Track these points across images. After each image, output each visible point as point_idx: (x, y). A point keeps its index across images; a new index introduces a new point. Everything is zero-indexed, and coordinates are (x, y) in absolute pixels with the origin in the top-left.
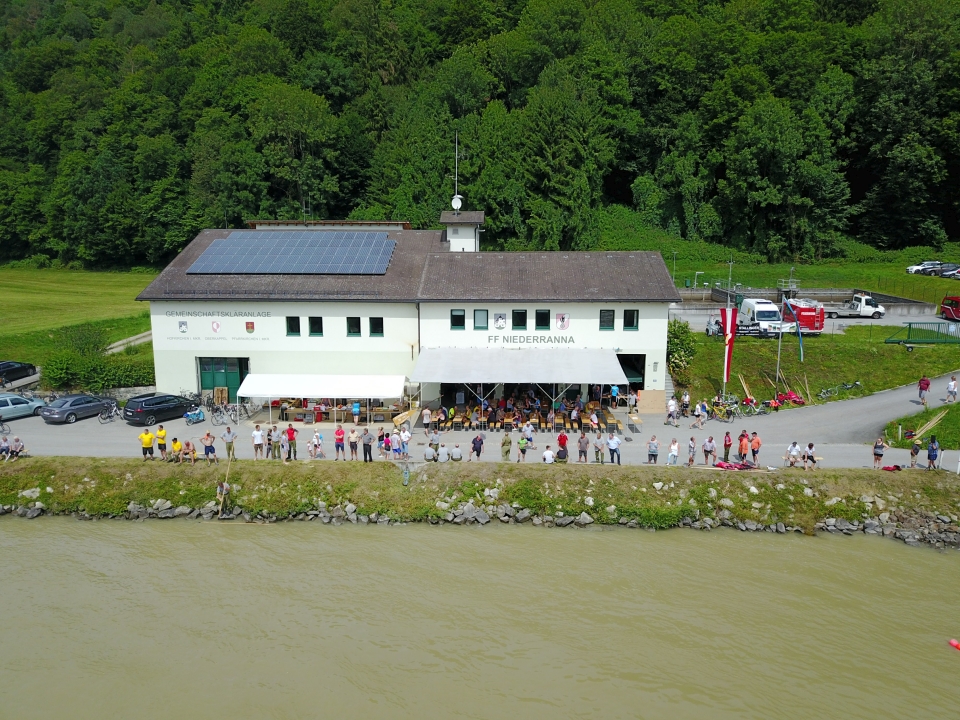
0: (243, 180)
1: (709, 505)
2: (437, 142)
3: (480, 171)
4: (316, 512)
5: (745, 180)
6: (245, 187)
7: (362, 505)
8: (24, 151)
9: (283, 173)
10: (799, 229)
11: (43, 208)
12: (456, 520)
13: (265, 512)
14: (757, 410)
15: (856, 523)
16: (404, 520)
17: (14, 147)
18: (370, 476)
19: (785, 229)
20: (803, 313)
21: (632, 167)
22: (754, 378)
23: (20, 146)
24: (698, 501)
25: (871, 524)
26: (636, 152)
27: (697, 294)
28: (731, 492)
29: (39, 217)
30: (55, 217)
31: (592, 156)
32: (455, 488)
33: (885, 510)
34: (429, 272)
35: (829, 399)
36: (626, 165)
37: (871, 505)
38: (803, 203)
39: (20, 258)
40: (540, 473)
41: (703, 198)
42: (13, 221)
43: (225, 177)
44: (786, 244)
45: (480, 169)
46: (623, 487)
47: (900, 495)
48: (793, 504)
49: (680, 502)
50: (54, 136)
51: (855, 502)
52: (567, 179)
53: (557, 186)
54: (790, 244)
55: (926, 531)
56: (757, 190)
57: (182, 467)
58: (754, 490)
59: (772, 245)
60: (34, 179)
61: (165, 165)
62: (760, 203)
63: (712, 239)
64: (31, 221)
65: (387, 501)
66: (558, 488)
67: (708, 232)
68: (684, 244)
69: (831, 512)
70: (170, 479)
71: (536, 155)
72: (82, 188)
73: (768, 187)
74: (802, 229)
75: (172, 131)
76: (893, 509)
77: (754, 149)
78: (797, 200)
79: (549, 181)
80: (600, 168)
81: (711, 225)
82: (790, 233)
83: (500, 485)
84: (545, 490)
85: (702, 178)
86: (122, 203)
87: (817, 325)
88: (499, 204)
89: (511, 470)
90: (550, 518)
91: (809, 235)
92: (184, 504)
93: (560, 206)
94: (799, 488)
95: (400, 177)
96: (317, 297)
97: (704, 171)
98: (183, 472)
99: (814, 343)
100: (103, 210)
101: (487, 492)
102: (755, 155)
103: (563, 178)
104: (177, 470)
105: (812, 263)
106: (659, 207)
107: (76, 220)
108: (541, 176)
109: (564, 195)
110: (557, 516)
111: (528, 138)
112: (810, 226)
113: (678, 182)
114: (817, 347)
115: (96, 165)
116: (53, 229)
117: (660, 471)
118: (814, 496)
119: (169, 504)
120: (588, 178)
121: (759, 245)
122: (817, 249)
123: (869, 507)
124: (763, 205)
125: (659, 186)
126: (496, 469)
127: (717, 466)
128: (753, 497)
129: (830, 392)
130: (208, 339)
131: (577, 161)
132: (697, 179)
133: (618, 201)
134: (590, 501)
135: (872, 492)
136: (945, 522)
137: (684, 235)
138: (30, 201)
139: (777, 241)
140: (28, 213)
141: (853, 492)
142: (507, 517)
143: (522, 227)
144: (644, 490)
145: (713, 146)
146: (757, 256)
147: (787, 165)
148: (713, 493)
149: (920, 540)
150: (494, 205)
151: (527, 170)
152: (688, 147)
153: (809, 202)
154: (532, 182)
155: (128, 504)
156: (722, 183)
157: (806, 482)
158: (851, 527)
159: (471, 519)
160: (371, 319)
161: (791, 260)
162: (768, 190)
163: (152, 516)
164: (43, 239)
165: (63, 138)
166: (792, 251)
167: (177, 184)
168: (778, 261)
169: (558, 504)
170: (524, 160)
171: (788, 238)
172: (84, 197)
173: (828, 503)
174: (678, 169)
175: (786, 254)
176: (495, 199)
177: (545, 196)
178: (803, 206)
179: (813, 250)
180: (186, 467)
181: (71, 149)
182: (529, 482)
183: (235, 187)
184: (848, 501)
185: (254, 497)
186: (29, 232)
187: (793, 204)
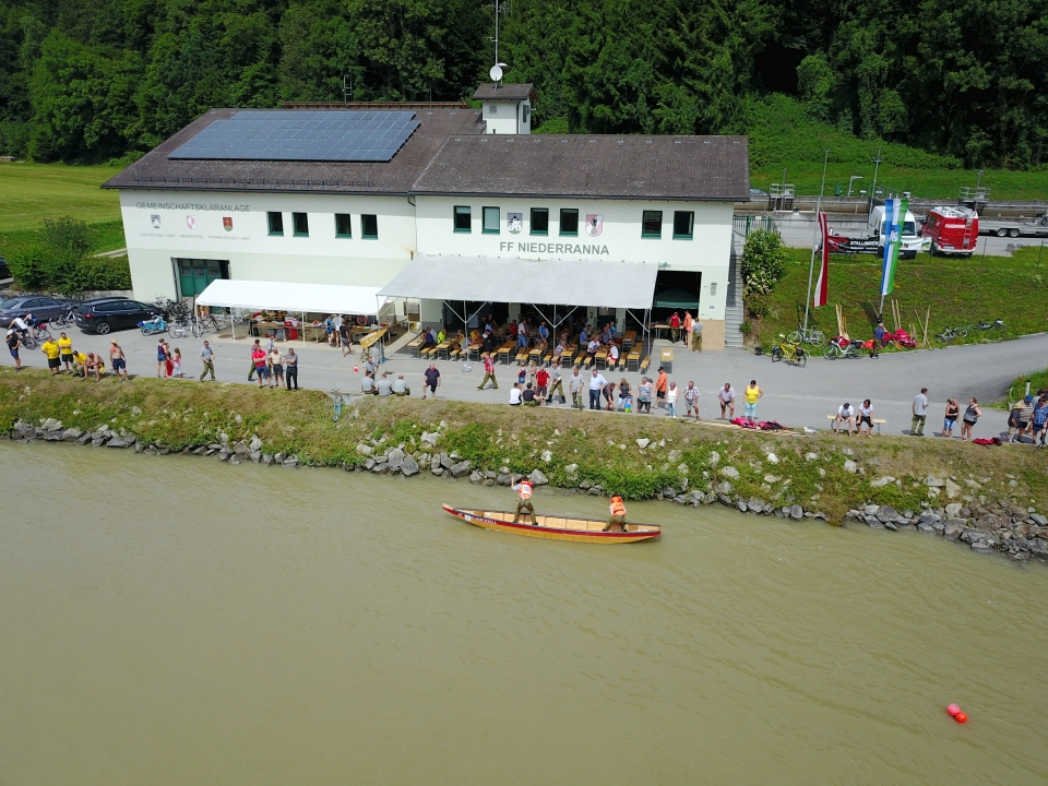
0: (334, 64)
1: (705, 473)
2: (559, 15)
3: (600, 49)
4: (216, 446)
5: (942, 57)
6: (337, 73)
7: (270, 442)
8: (123, 37)
9: (378, 55)
10: (1011, 121)
11: (138, 99)
12: (377, 469)
13: (158, 442)
14: (844, 352)
15: (909, 514)
16: (314, 464)
17: (114, 32)
18: (288, 407)
19: (992, 123)
20: (947, 226)
21: (800, 43)
22: (856, 309)
23: (119, 31)
24: (690, 467)
25: (929, 518)
26: (807, 23)
27: (848, 204)
28: (741, 458)
29: (133, 109)
30: (148, 109)
31: (739, 26)
32: (387, 428)
33: (957, 499)
34: (439, 159)
35: (951, 342)
36: (792, 41)
37: (938, 491)
38: (1020, 85)
39: (119, 155)
40: (496, 417)
41: (887, 82)
42: (110, 114)
43: (313, 61)
44: (990, 143)
45: (601, 46)
46: (597, 442)
47: (985, 480)
48: (821, 480)
49: (667, 466)
50: (149, 18)
51: (916, 485)
52: (706, 57)
53: (692, 66)
54: (998, 144)
55: (1007, 535)
56: (957, 69)
57: (86, 383)
58: (773, 458)
59: (972, 144)
60: (129, 66)
61: (255, 47)
62: (960, 86)
63: (891, 137)
64: (126, 114)
65: (303, 439)
66: (514, 436)
67: (889, 127)
68: (855, 143)
69: (875, 497)
70: (67, 396)
71: (669, 26)
72: (171, 75)
73: (973, 64)
74: (1017, 122)
75: (266, 9)
76: (969, 499)
77: (958, 13)
78: (1012, 82)
79: (683, 60)
80: (750, 41)
81: (894, 118)
82: (998, 129)
83: (443, 428)
84: (497, 441)
85: (889, 55)
86: (211, 92)
87: (966, 241)
88: (620, 90)
89: (461, 411)
90: (493, 474)
91: (1025, 131)
92: (74, 425)
93: (695, 92)
94: (838, 459)
95: (512, 59)
96: (299, 187)
97: (893, 47)
98: (84, 389)
99: (955, 267)
100: (192, 101)
101: (425, 436)
102: (960, 21)
103: (700, 56)
104: (79, 385)
105: (1026, 169)
106: (829, 95)
107: (167, 112)
108: (674, 53)
109: (700, 77)
110: (501, 472)
111: (661, 6)
112: (1028, 119)
113: (854, 61)
114: (957, 272)
115: (184, 49)
116: (146, 122)
117: (650, 424)
118: (858, 471)
119: (59, 425)
120: (732, 55)
121: (954, 144)
122: (1035, 150)
123: (934, 492)
124: (963, 90)
125: (832, 68)
126: (444, 408)
127: (733, 422)
128: (769, 468)
129: (957, 332)
130: (183, 236)
131: (720, 34)
132: (881, 57)
133: (778, 91)
134: (547, 456)
135: (944, 473)
136: (1039, 525)
137: (857, 132)
138: (123, 91)
139: (979, 139)
140: (123, 104)
141: (916, 471)
142: (441, 469)
143: (648, 119)
144: (623, 447)
145: (907, 12)
146: (951, 159)
147: (1002, 34)
148: (715, 457)
149: (994, 547)
150: (613, 91)
151: (658, 46)
152: (872, 15)
153: (1028, 85)
154: (662, 62)
155: (16, 420)
156: (911, 60)
157: (850, 452)
158: (900, 519)
159: (395, 468)
160: (363, 216)
161: (997, 165)
162: (972, 69)
163: (39, 437)
164: (138, 134)
165: (157, 19)
166: (1000, 152)
167: (268, 71)
168: (978, 166)
169: (506, 456)
170: (655, 33)
171: (995, 135)
172: (173, 86)
173: (874, 483)
174: (855, 43)
175: (990, 158)
176: (615, 84)
177: (678, 82)
178: (1019, 92)
179: (1029, 151)
180: (88, 384)
181: (164, 32)
182: (479, 426)
183: (324, 73)
184: (904, 483)
185: (151, 423)
186: (124, 126)
187: (1005, 89)
